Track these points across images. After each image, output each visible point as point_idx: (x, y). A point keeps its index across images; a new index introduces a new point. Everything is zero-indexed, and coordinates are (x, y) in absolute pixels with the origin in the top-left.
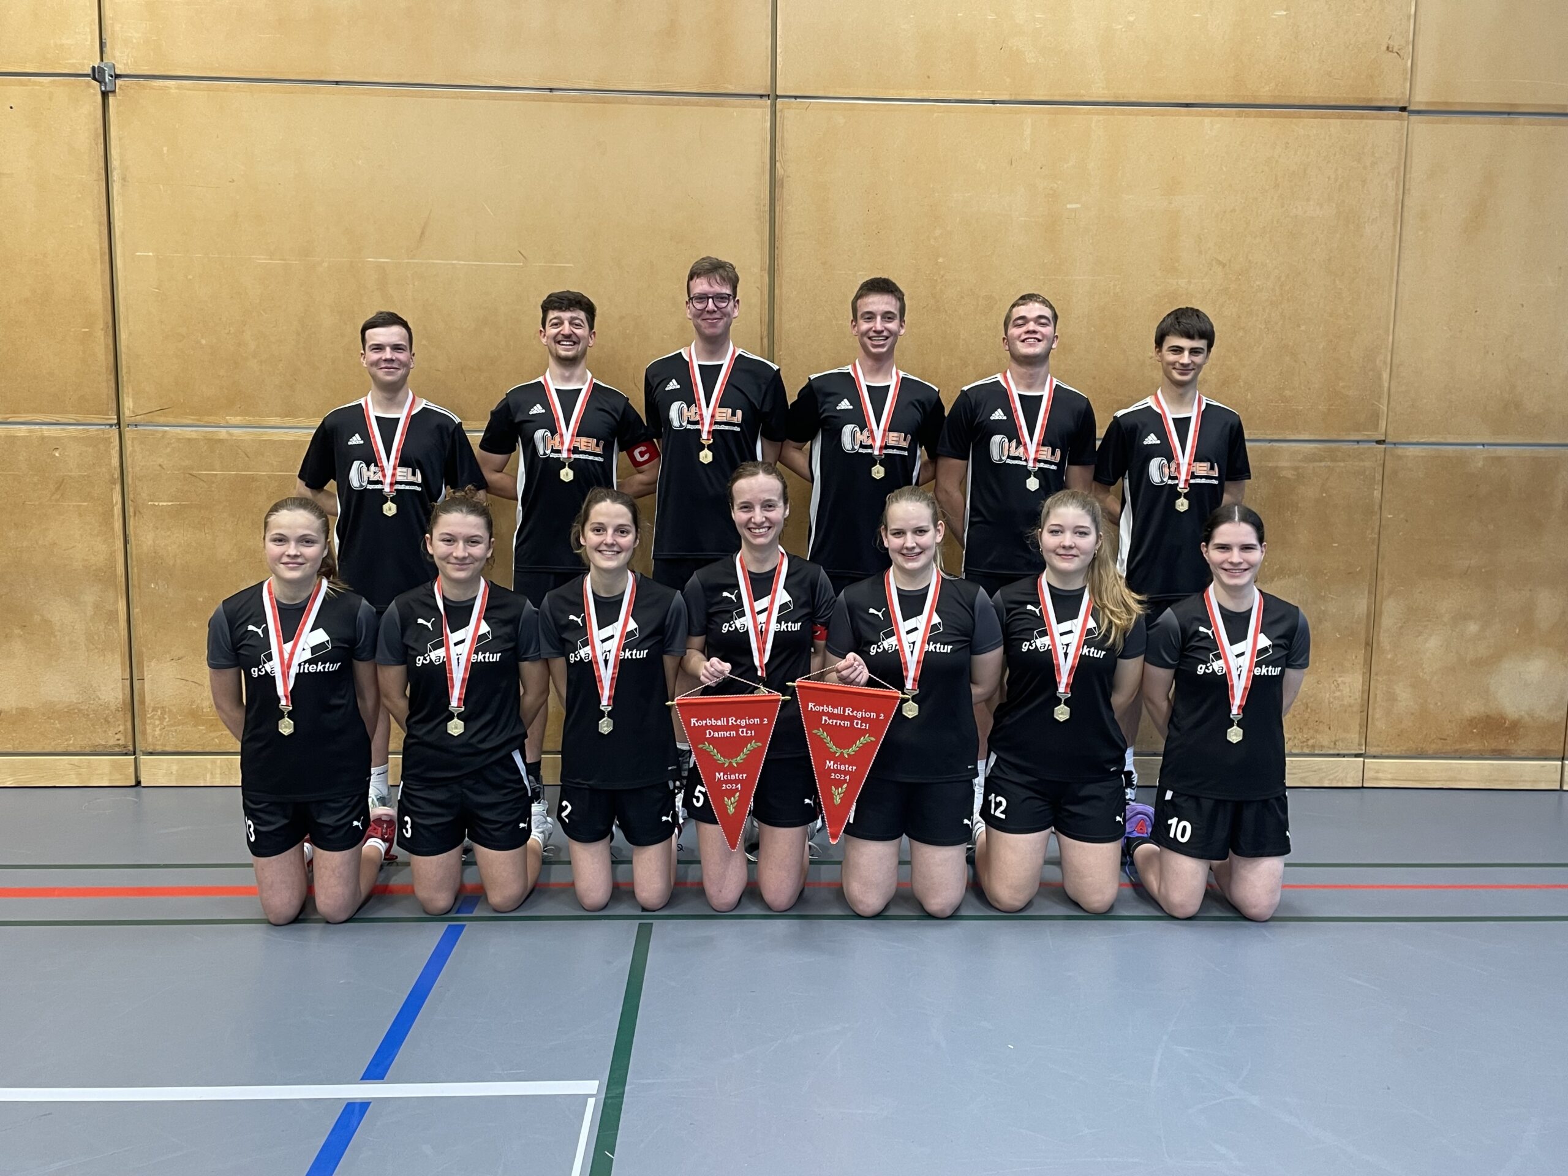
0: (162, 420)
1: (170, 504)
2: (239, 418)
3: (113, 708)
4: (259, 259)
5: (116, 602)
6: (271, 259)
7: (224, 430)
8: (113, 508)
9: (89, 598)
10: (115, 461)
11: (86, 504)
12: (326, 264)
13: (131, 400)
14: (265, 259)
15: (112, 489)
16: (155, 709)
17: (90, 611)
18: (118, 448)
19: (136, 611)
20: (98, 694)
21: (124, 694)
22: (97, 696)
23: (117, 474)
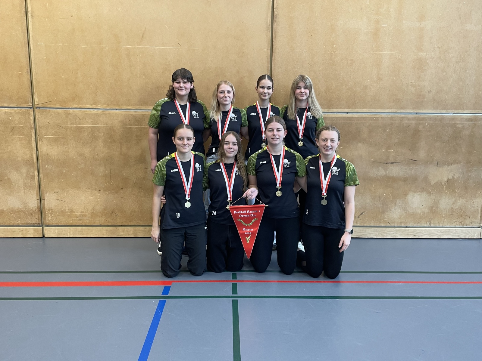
0: (49, 106)
1: (52, 137)
2: (76, 105)
3: (34, 210)
4: (83, 46)
5: (34, 172)
6: (87, 46)
7: (71, 110)
8: (32, 138)
9: (24, 170)
10: (32, 121)
11: (22, 137)
12: (107, 48)
13: (37, 98)
14: (85, 46)
15: (31, 131)
16: (49, 210)
17: (25, 175)
18: (33, 116)
19: (41, 175)
20: (29, 205)
21: (38, 205)
22: (28, 206)
23: (33, 126)
